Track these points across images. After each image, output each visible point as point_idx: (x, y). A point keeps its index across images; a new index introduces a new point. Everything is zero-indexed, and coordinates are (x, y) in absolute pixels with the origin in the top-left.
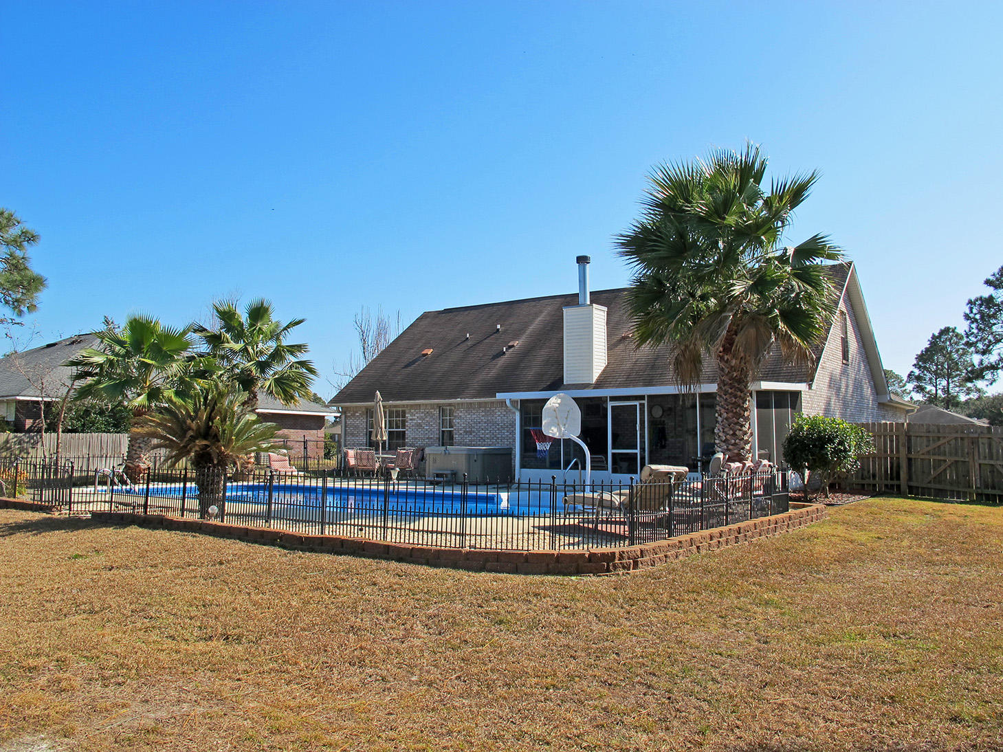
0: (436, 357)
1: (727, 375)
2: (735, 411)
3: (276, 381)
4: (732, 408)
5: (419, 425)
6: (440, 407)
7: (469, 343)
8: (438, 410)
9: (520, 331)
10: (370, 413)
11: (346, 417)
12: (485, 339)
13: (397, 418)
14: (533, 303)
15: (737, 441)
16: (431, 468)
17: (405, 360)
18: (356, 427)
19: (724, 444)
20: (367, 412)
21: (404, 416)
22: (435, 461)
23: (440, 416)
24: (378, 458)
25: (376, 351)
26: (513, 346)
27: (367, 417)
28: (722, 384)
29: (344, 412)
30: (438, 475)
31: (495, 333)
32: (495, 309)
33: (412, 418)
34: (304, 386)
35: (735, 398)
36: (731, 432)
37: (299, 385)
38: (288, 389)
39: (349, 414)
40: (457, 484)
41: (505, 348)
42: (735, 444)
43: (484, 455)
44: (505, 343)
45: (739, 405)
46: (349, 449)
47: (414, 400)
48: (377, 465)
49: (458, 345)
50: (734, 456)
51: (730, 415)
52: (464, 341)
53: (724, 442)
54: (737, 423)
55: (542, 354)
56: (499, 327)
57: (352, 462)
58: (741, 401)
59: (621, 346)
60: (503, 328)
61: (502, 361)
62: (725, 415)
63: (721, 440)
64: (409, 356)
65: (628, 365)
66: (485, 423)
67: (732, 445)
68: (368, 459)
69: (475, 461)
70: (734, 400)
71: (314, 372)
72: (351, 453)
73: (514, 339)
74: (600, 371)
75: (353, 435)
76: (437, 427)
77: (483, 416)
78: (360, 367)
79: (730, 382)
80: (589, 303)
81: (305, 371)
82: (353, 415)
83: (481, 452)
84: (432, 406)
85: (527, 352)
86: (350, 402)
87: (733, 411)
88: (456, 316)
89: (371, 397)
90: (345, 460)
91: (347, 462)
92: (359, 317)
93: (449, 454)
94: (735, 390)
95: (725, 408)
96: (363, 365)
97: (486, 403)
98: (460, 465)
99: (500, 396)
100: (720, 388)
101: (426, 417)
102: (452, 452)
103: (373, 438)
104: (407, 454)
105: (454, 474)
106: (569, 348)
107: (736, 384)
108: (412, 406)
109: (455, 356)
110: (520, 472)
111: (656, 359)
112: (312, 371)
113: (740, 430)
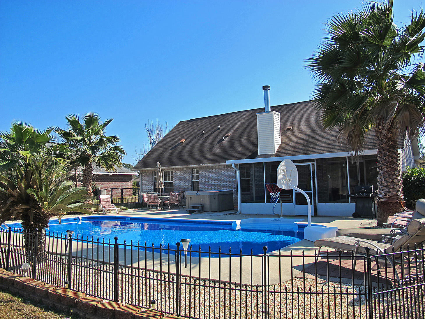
0: (187, 143)
1: (385, 144)
2: (392, 166)
3: (102, 157)
4: (390, 165)
5: (181, 179)
6: (191, 169)
7: (204, 136)
8: (190, 171)
9: (231, 128)
10: (154, 173)
11: (142, 176)
12: (212, 133)
13: (168, 176)
14: (236, 115)
15: (395, 186)
16: (189, 203)
17: (172, 145)
18: (148, 181)
19: (386, 188)
20: (153, 173)
21: (172, 174)
22: (191, 199)
23: (191, 174)
24: (160, 198)
25: (156, 142)
26: (228, 136)
27: (153, 176)
28: (381, 150)
29: (141, 173)
30: (193, 207)
31: (217, 130)
32: (216, 118)
33: (177, 175)
34: (118, 160)
35: (392, 158)
36: (391, 180)
37: (115, 160)
38: (108, 162)
39: (143, 174)
40: (205, 212)
41: (224, 137)
42: (393, 188)
43: (218, 195)
44: (224, 135)
45: (394, 163)
46: (144, 193)
47: (177, 166)
48: (160, 201)
49: (199, 137)
50: (393, 196)
51: (389, 169)
52: (202, 134)
53: (385, 187)
54: (394, 174)
55: (244, 140)
56: (219, 127)
57: (146, 200)
58: (395, 160)
59: (287, 134)
60: (221, 127)
61: (223, 144)
62: (386, 169)
63: (383, 186)
64: (174, 143)
65: (293, 144)
66: (216, 177)
67: (391, 189)
68: (154, 199)
69: (214, 198)
70: (391, 159)
71: (124, 152)
72: (145, 195)
73: (228, 132)
74: (278, 147)
75: (146, 185)
76: (190, 180)
77: (214, 173)
78: (148, 150)
79: (387, 148)
80: (270, 111)
81: (118, 152)
82: (146, 174)
83: (217, 194)
84: (187, 169)
85: (236, 139)
86: (144, 168)
87: (391, 166)
88: (196, 122)
89: (155, 165)
90: (142, 199)
91: (143, 200)
92: (147, 126)
93: (199, 195)
94: (391, 153)
95: (385, 165)
96: (150, 149)
97: (216, 166)
98: (206, 201)
99: (228, 162)
100: (379, 152)
101: (184, 175)
102: (201, 194)
103: (157, 187)
104: (175, 195)
105: (203, 206)
106: (260, 135)
107: (392, 150)
108: (176, 169)
109: (198, 142)
110: (241, 204)
111: (308, 139)
112: (122, 152)
113: (396, 179)
